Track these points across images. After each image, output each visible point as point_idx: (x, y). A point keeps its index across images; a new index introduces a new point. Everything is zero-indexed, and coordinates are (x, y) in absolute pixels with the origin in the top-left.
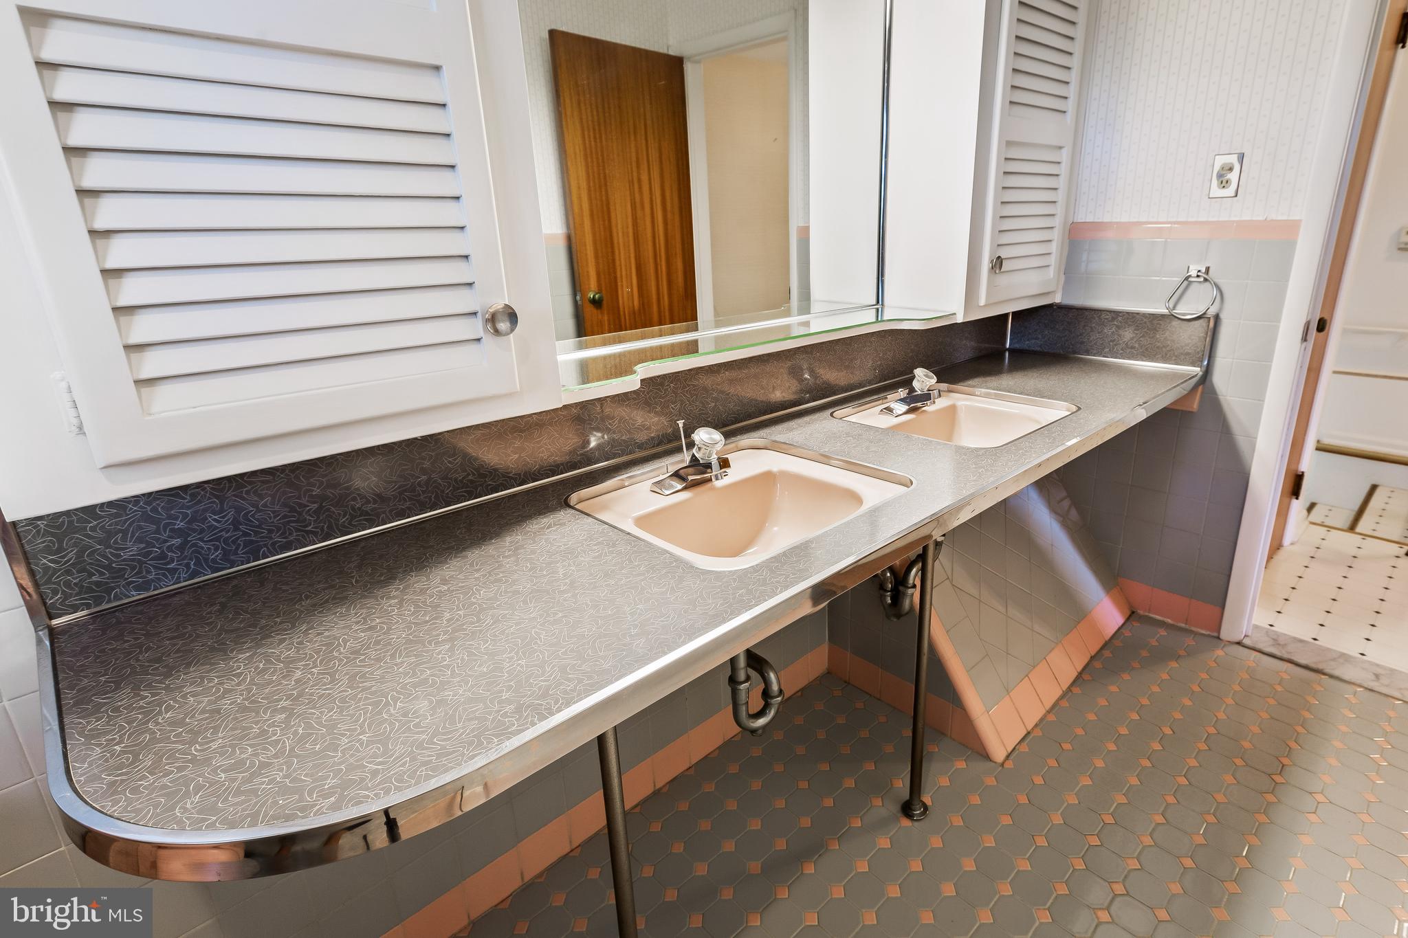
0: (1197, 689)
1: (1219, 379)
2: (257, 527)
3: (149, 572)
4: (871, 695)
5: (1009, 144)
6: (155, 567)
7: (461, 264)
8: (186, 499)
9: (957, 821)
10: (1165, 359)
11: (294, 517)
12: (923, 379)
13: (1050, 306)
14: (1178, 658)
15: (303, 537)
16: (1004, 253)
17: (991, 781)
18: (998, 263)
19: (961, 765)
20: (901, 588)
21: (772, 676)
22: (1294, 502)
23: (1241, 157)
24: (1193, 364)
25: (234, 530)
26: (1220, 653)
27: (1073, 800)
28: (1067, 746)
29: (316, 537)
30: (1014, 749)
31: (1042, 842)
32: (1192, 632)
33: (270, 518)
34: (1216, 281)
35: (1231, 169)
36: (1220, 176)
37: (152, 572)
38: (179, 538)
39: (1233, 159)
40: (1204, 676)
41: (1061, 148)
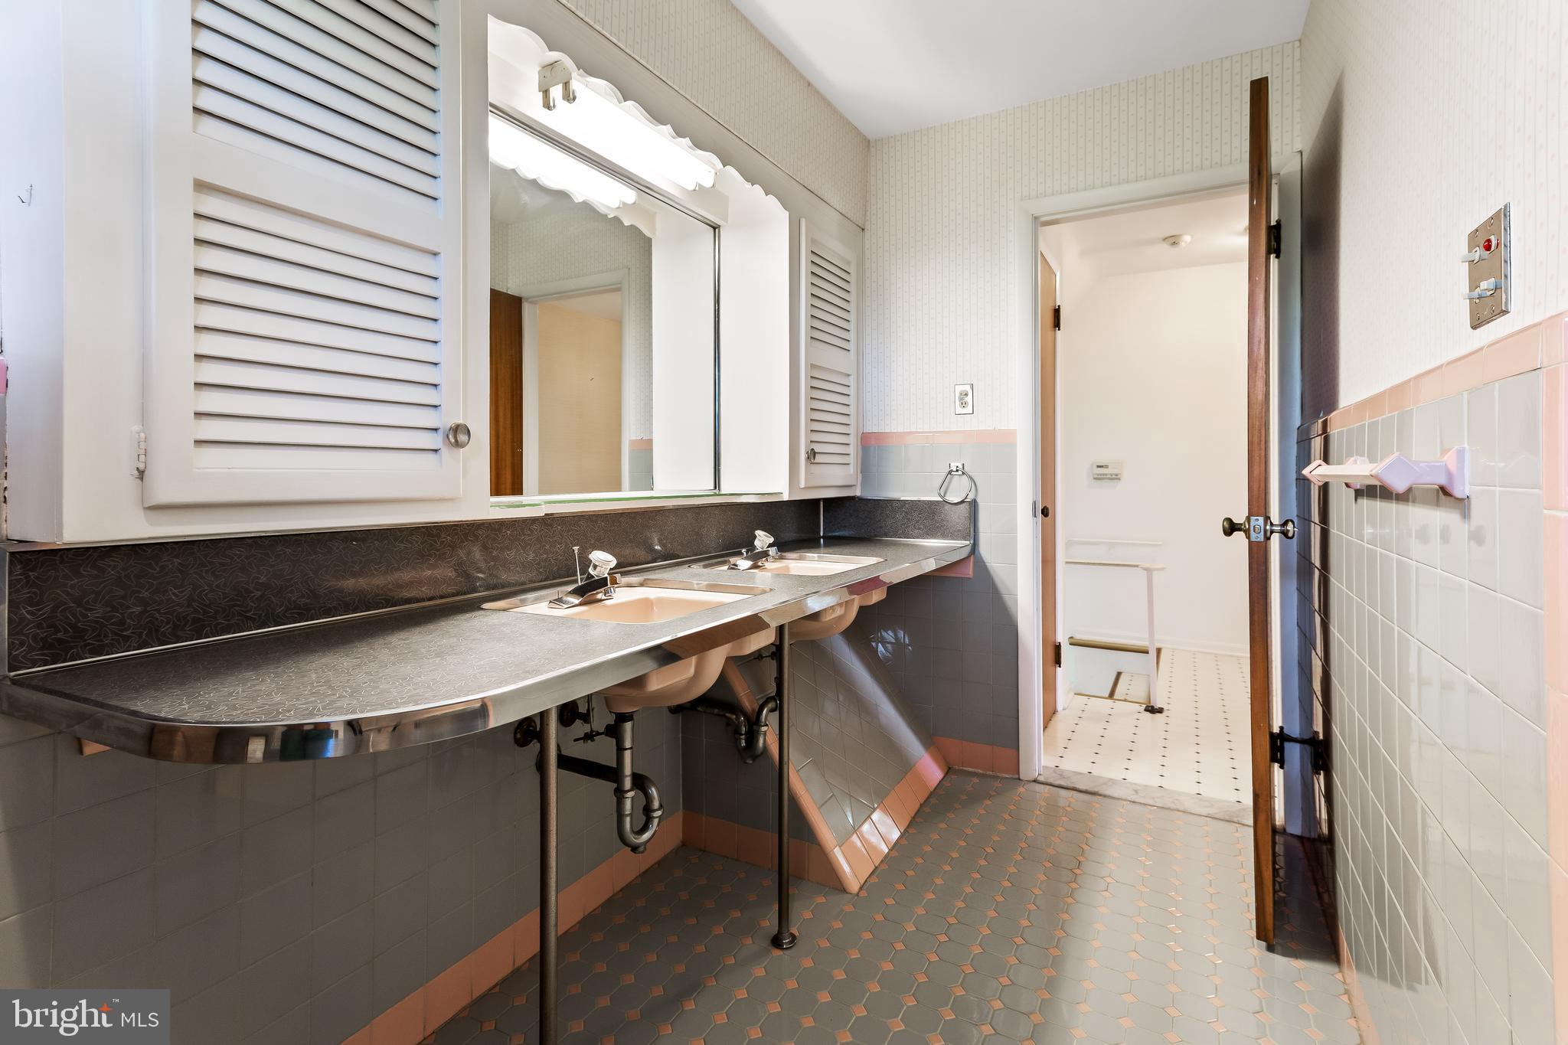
0: (1007, 817)
1: (984, 550)
2: (207, 606)
3: (106, 636)
4: (728, 858)
5: (813, 366)
6: (112, 632)
7: (431, 390)
8: (155, 570)
9: (824, 944)
10: (944, 536)
11: (240, 601)
12: (763, 539)
13: (853, 498)
14: (990, 797)
15: (243, 621)
16: (818, 448)
17: (850, 908)
18: (812, 454)
19: (821, 900)
20: (755, 727)
21: (654, 791)
22: (1059, 670)
23: (972, 386)
24: (964, 539)
25: (188, 607)
26: (1021, 790)
27: (921, 911)
28: (910, 873)
29: (253, 623)
30: (866, 881)
31: (900, 946)
32: (997, 777)
33: (219, 598)
34: (970, 474)
35: (966, 395)
36: (961, 399)
37: (108, 637)
38: (140, 606)
39: (968, 388)
40: (1012, 807)
41: (849, 375)
